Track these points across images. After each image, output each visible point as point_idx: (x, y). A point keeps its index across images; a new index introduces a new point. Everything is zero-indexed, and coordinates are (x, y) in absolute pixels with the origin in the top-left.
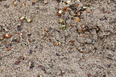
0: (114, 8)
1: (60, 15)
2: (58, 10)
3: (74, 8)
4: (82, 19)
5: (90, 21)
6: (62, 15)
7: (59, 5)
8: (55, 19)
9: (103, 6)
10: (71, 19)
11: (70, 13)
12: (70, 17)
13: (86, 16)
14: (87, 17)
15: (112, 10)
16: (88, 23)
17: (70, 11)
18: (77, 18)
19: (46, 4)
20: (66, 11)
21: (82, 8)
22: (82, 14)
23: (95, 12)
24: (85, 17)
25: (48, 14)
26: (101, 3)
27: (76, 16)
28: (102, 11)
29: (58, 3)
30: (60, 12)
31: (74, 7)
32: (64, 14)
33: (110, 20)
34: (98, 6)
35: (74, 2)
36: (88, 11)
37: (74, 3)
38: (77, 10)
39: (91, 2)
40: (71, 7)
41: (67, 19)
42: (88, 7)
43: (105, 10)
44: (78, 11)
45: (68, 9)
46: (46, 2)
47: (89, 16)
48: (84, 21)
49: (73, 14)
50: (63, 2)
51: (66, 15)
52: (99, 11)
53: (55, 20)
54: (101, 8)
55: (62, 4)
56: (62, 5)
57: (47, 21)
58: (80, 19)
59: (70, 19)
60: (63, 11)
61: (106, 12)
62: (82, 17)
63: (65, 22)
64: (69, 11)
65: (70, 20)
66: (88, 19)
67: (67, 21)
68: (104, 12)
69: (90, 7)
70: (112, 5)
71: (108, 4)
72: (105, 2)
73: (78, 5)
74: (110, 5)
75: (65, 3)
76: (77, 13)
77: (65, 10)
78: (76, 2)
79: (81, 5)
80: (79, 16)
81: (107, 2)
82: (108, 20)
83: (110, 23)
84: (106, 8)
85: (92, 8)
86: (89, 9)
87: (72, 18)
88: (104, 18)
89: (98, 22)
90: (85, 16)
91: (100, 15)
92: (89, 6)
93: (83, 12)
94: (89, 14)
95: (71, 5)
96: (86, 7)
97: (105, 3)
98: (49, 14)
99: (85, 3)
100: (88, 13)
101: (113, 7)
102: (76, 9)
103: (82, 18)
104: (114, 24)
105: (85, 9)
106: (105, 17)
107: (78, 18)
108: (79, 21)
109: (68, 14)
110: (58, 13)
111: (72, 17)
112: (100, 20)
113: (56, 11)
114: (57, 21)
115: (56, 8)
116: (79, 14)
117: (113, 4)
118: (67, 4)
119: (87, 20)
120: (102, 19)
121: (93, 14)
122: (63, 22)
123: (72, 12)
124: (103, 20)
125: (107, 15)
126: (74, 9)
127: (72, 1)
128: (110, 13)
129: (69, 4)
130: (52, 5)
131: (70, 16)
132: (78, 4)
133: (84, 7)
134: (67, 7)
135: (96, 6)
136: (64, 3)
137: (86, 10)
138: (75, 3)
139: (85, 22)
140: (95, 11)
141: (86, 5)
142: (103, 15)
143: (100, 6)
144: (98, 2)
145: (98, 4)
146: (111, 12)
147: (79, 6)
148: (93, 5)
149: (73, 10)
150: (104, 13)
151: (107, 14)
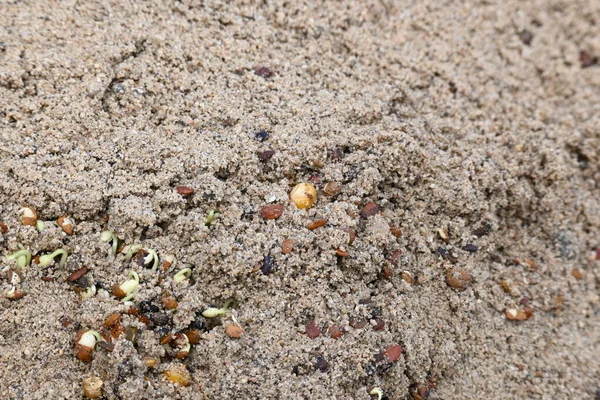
0: (364, 307)
1: (86, 357)
2: (78, 328)
3: (156, 315)
4: (201, 373)
5: (244, 381)
6: (99, 355)
7: (78, 303)
8: (59, 376)
9: (305, 301)
10: (146, 374)
11: (136, 345)
12: (140, 363)
13: (222, 354)
14: (227, 359)
15: (351, 320)
16: (233, 389)
17: (140, 332)
18: (175, 369)
19: (11, 300)
20: (116, 337)
21: (199, 314)
22: (199, 348)
23: (266, 333)
24: (218, 361)
25: (24, 356)
26: (294, 283)
27: (168, 358)
28: (302, 328)
29: (77, 292)
30: (88, 340)
31: (157, 310)
32: (107, 349)
33: (344, 370)
34: (280, 300)
35: (157, 284)
36: (231, 330)
37: (159, 290)
38: (173, 325)
39: (245, 284)
40: (141, 310)
41: (122, 378)
42: (231, 305)
43: (317, 321)
44: (179, 334)
45: (126, 323)
46: (11, 293)
47: (238, 354)
48: (213, 379)
49: (154, 349)
50: (98, 286)
51: (117, 357)
52: (285, 328)
53: (63, 383)
54: (298, 311)
55: (95, 301)
56: (95, 305)
57: (20, 392)
58: (191, 371)
59: (140, 373)
60: (103, 334)
61: (325, 328)
62: (203, 362)
63: (115, 391)
64: (133, 334)
65: (138, 381)
66: (232, 369)
67: (122, 388)
68: (313, 332)
69: (237, 307)
70: (352, 291)
71: (333, 287)
72: (317, 278)
73: (179, 299)
74: (344, 295)
75: (111, 294)
76: (173, 344)
77: (111, 327)
78: (167, 284)
79: (193, 299)
80: (186, 359)
81: (329, 278)
82: (336, 373)
83: (344, 386)
84: (320, 308)
85: (248, 314)
86: (233, 319)
87: (151, 369)
88: (315, 360)
89: (285, 386)
90: (214, 357)
91: (295, 347)
92: (233, 303)
93: (204, 336)
94: (234, 345)
95: (141, 305)
96: (221, 311)
97: (313, 282)
98: (27, 352)
99: (215, 290)
100: (232, 338)
101: (356, 302)
102: (168, 322)
103: (202, 368)
104: (364, 388)
105: (214, 322)
106: (320, 359)
107: (183, 367)
108: (188, 385)
109: (127, 351)
110: (74, 344)
111: (150, 362)
112: (296, 371)
113: (65, 338)
114: (75, 385)
115: (65, 322)
116: (187, 349)
117: (358, 285)
118: (120, 296)
119: (229, 377)
120: (301, 370)
121: (256, 346)
122: (102, 390)
123: (149, 340)
124: (309, 371)
125: (328, 345)
126: (156, 324)
127: (147, 281)
128: (344, 332)
129: (129, 296)
130: (44, 305)
131: (137, 360)
132: (177, 294)
133: (211, 312)
134: (122, 313)
135: (272, 301)
136: (106, 293)
137: (220, 324)
138: (164, 293)
139: (216, 386)
140: (266, 329)
141: (218, 301)
142: (310, 345)
143: (291, 299)
144: (278, 281)
145: (278, 293)
146: (347, 328)
147: (183, 306)
148: (257, 296)
149: (152, 328)
150: (313, 337)
151: (327, 340)
